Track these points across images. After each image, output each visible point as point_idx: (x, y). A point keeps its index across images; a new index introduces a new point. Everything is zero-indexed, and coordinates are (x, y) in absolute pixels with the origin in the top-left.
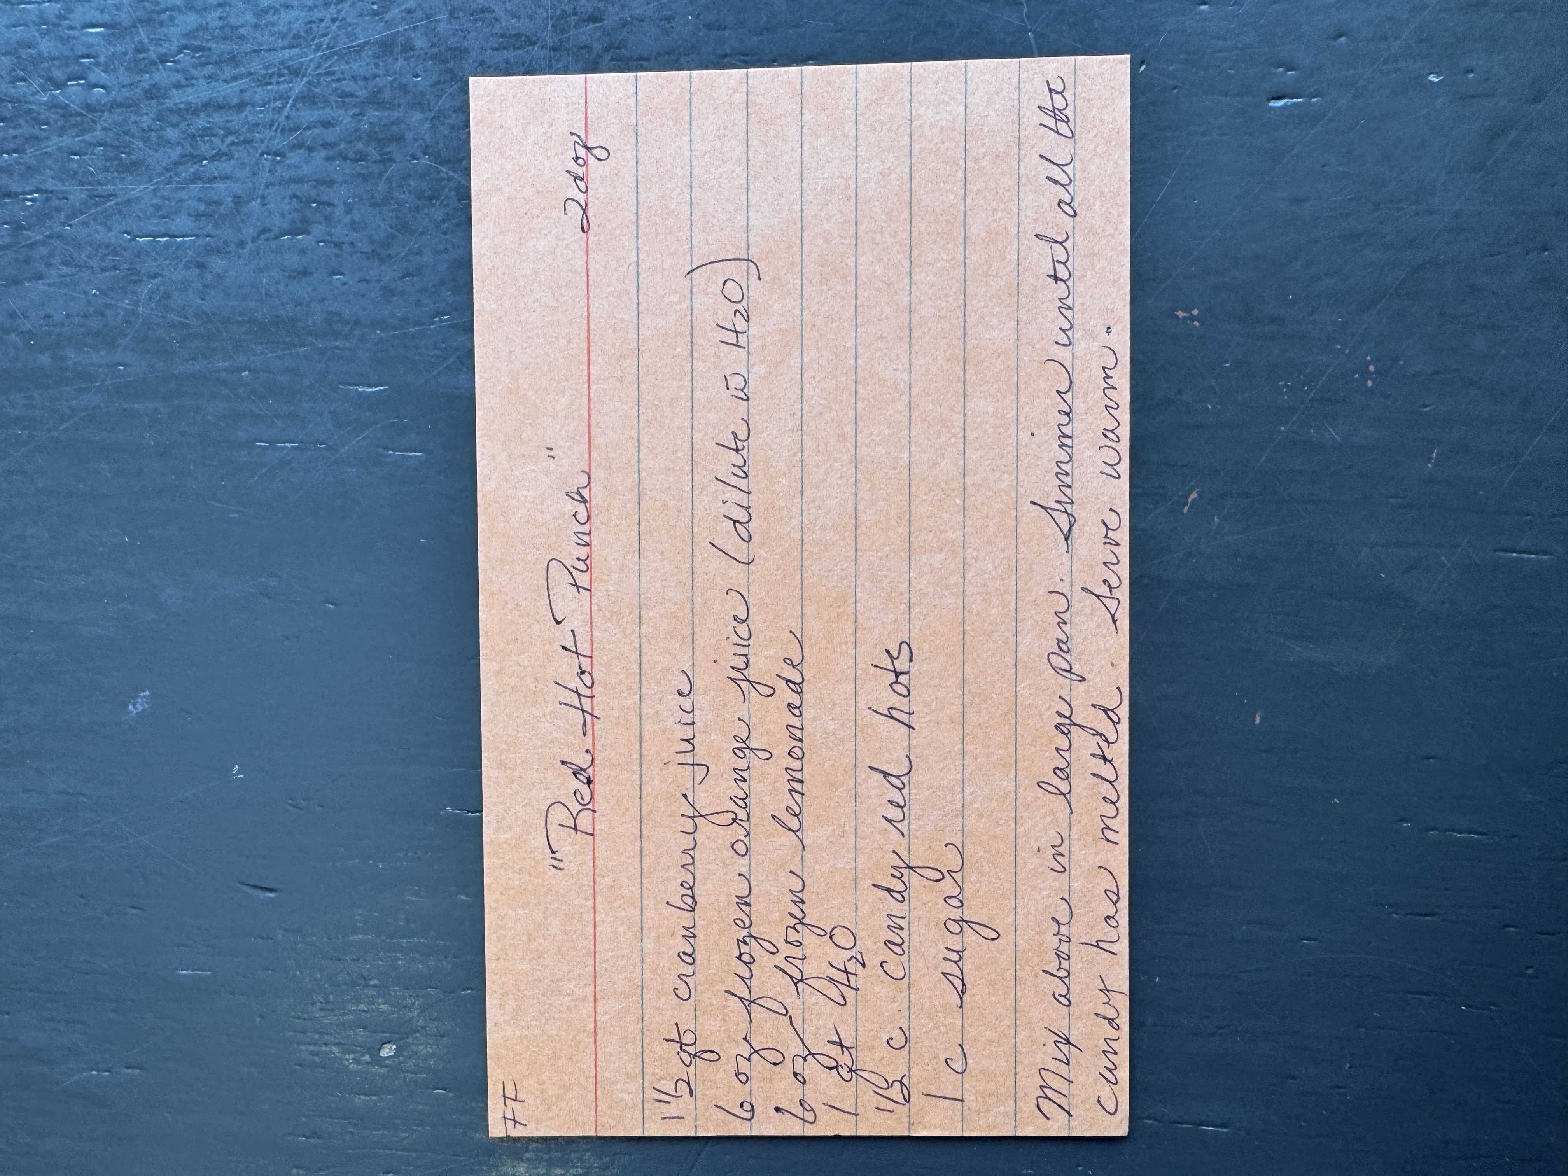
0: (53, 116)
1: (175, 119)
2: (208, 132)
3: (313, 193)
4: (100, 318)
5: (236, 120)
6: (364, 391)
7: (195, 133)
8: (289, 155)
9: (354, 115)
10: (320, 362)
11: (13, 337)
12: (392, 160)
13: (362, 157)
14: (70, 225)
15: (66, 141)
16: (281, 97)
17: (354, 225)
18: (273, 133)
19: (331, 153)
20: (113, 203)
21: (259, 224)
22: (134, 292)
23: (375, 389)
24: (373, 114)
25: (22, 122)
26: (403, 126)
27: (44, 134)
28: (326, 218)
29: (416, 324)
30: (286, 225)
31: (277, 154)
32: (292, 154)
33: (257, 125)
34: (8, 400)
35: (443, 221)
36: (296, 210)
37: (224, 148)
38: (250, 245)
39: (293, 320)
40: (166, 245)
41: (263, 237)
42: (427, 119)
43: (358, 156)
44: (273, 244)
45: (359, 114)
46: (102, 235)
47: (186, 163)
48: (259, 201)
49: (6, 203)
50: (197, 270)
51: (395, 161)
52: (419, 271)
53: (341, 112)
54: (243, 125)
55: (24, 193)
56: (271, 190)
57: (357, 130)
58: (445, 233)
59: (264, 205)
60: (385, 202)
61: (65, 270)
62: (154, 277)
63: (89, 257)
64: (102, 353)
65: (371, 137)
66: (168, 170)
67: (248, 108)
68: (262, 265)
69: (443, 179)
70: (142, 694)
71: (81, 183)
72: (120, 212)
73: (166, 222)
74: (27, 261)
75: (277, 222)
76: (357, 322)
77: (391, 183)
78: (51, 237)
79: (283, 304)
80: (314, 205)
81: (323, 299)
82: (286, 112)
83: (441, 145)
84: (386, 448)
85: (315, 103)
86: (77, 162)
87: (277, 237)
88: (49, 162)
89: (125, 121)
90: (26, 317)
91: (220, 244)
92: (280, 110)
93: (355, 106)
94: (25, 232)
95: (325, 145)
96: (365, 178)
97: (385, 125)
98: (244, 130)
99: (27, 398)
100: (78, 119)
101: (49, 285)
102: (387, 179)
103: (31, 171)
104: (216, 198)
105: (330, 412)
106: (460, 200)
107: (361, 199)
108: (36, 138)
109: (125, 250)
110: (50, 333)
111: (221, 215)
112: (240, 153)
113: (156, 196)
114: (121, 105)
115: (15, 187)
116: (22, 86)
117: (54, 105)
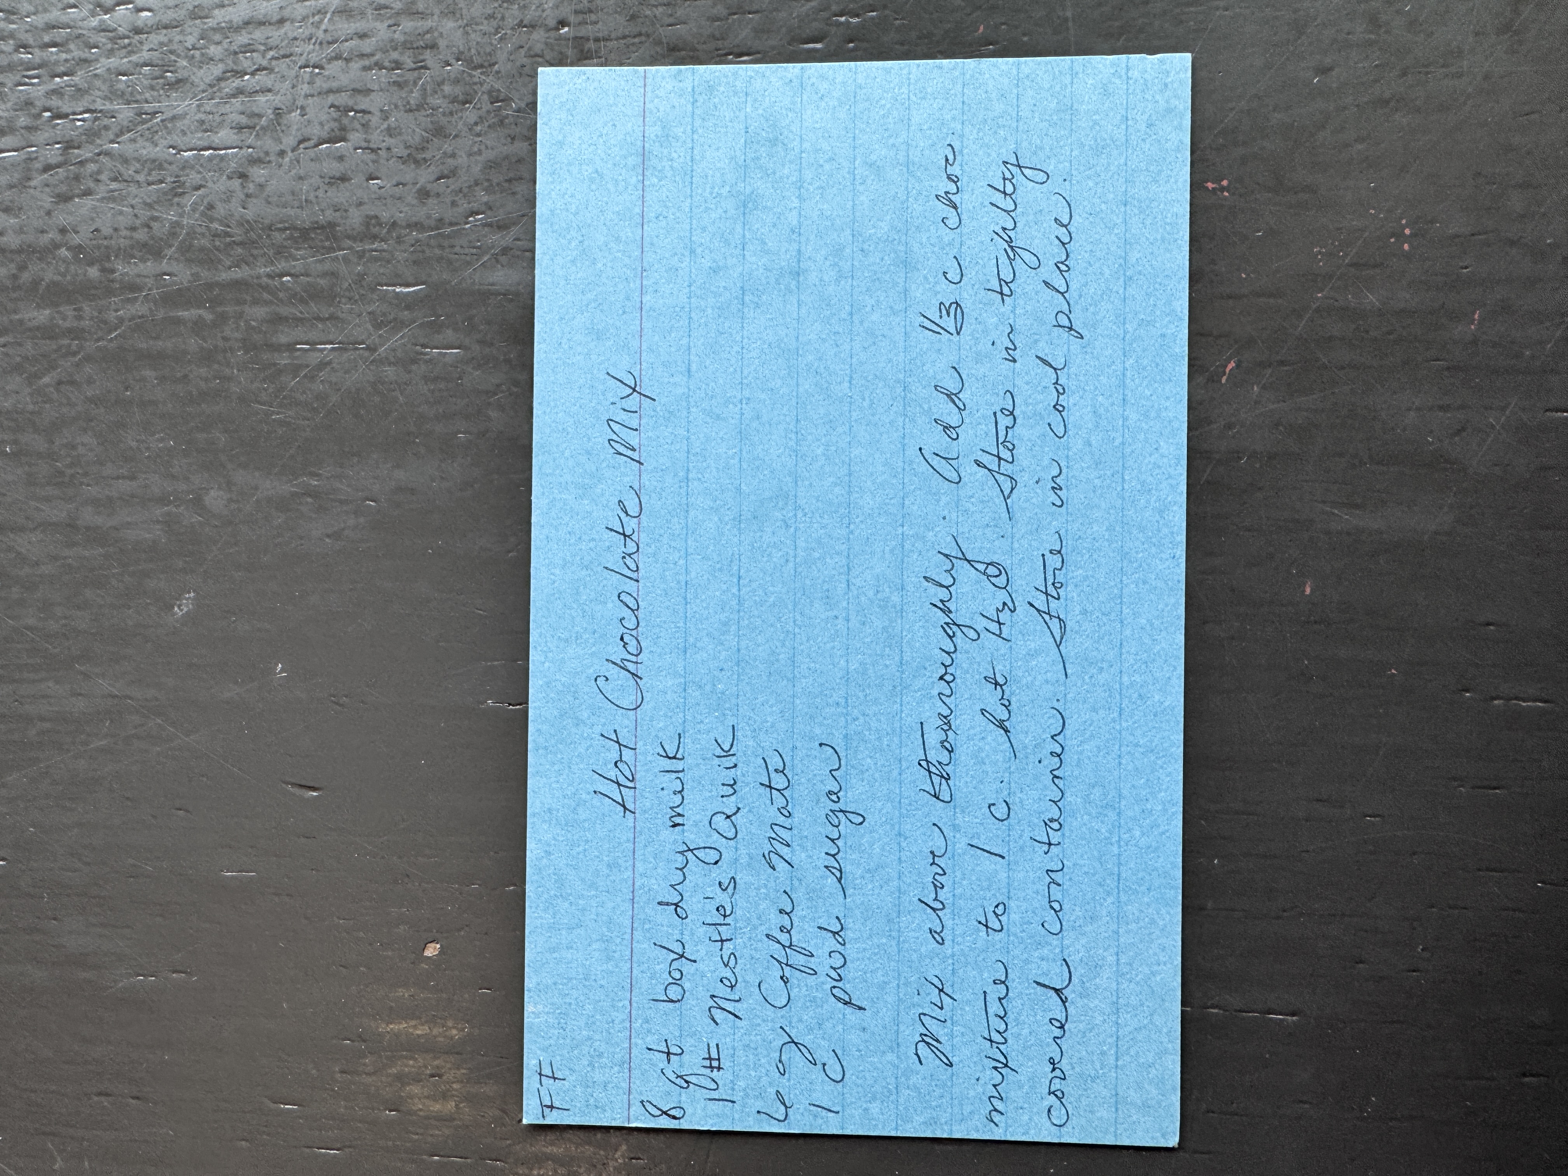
0: (101, 39)
1: (217, 37)
2: (248, 48)
3: (351, 103)
4: (146, 230)
5: (276, 35)
6: (401, 292)
7: (237, 50)
8: (326, 66)
9: (390, 26)
10: (359, 264)
11: (63, 252)
12: (426, 68)
13: (398, 65)
14: (118, 143)
15: (113, 62)
16: (319, 12)
17: (390, 132)
18: (311, 47)
19: (367, 62)
20: (159, 119)
21: (299, 134)
22: (178, 204)
23: (412, 289)
24: (408, 25)
25: (72, 46)
26: (436, 34)
27: (93, 57)
28: (363, 125)
29: (451, 224)
30: (325, 135)
31: (315, 66)
32: (330, 66)
33: (295, 39)
34: (57, 312)
35: (476, 124)
36: (335, 120)
37: (264, 63)
38: (290, 154)
39: (332, 225)
40: (210, 159)
41: (302, 146)
42: (460, 27)
43: (393, 65)
44: (311, 153)
45: (394, 25)
46: (147, 150)
47: (229, 79)
48: (299, 111)
49: (58, 124)
50: (240, 180)
51: (428, 69)
52: (453, 173)
53: (378, 25)
54: (282, 41)
55: (74, 114)
56: (310, 100)
57: (392, 40)
58: (479, 135)
59: (303, 116)
60: (419, 107)
61: (114, 185)
62: (198, 188)
63: (136, 172)
64: (149, 264)
65: (407, 45)
66: (211, 86)
67: (288, 24)
68: (302, 172)
69: (475, 84)
70: (187, 596)
71: (128, 103)
72: (166, 128)
73: (209, 136)
74: (77, 178)
75: (316, 132)
76: (394, 224)
77: (425, 90)
78: (99, 154)
79: (322, 211)
80: (352, 114)
81: (361, 204)
82: (323, 27)
83: (473, 51)
84: (424, 346)
85: (351, 16)
86: (126, 82)
87: (316, 146)
88: (98, 83)
89: (170, 41)
90: (77, 232)
91: (262, 155)
92: (317, 25)
93: (390, 18)
94: (76, 151)
95: (362, 56)
96: (399, 85)
97: (419, 34)
98: (283, 44)
99: (75, 310)
100: (126, 41)
101: (98, 200)
102: (423, 84)
103: (80, 92)
104: (257, 111)
105: (369, 313)
106: (492, 103)
107: (396, 106)
108: (85, 61)
109: (170, 164)
110: (99, 247)
111: (262, 128)
112: (281, 66)
113: (199, 111)
114: (166, 27)
115: (66, 109)
116: (74, 12)
117: (103, 29)
